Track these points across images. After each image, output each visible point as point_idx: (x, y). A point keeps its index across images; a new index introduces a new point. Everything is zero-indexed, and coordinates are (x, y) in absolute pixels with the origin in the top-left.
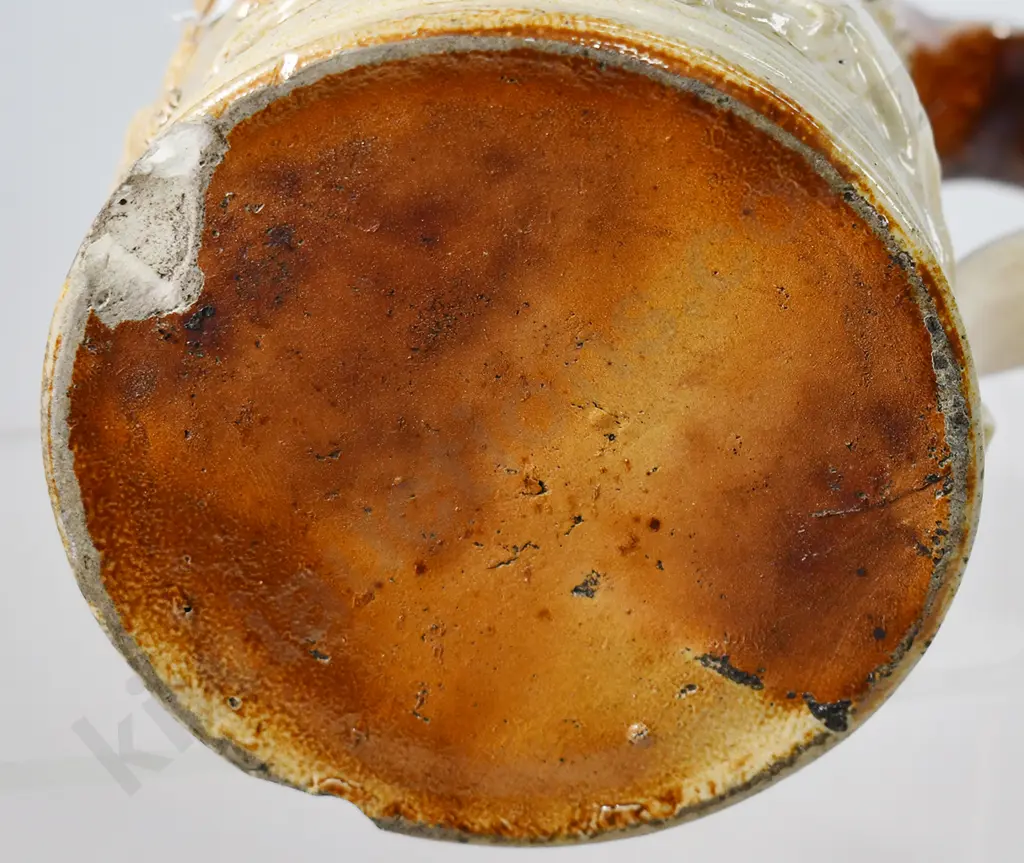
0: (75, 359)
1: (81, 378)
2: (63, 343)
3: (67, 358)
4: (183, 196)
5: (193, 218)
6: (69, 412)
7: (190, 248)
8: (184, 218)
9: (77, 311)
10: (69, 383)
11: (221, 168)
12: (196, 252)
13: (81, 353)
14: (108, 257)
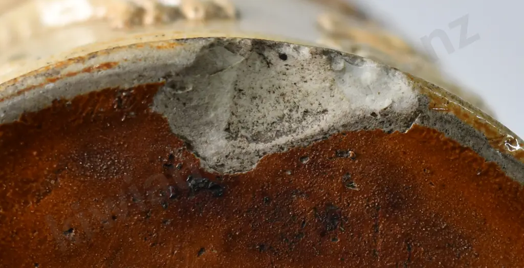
0: (99, 89)
1: (81, 105)
2: (110, 71)
3: (97, 82)
4: (325, 111)
5: (308, 132)
6: (36, 110)
7: (274, 143)
8: (300, 122)
9: (154, 68)
10: (69, 96)
11: (380, 134)
12: (275, 150)
13: (108, 93)
14: (221, 70)
